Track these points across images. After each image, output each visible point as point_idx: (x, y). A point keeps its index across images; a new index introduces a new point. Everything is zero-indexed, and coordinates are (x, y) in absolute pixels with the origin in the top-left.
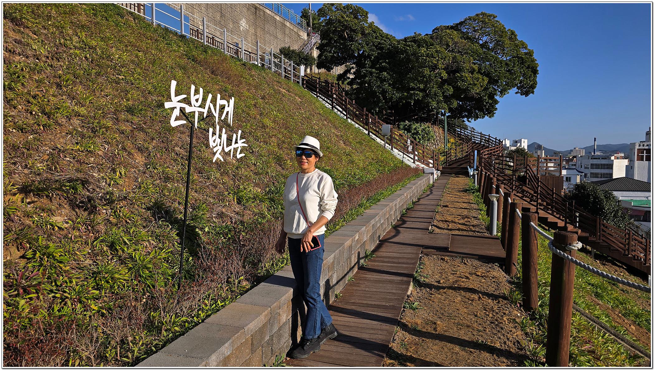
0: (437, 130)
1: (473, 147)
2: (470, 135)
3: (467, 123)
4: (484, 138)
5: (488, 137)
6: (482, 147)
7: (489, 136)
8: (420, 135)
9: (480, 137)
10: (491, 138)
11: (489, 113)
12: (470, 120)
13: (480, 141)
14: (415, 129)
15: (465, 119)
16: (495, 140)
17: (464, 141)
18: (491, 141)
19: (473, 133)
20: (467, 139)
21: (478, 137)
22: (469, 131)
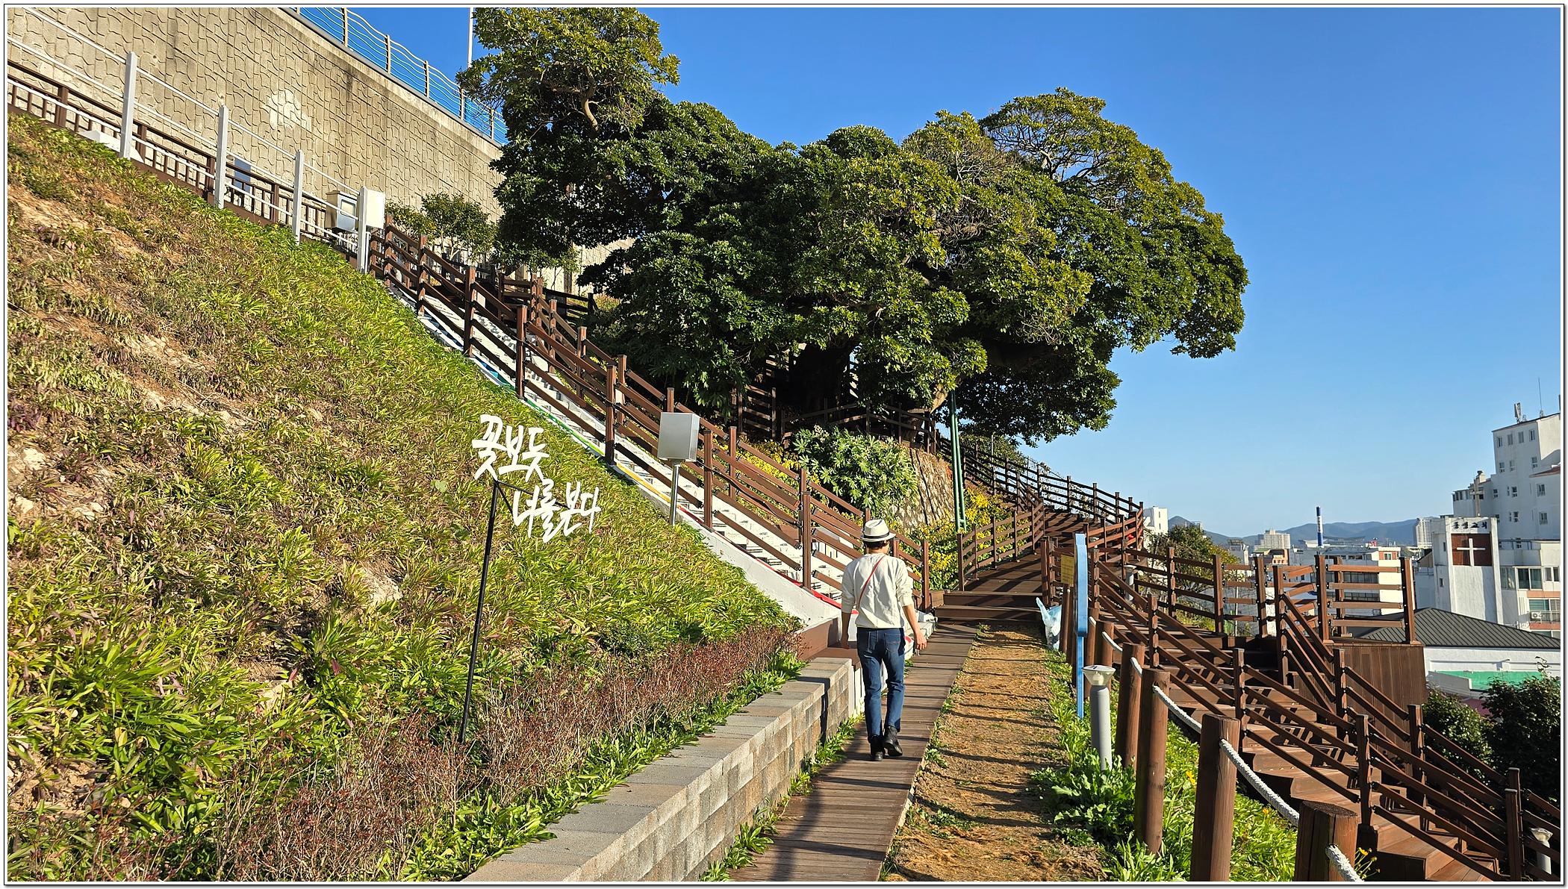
0: (928, 464)
1: (1046, 523)
2: (1035, 485)
3: (1023, 449)
4: (1079, 497)
5: (1091, 492)
6: (1076, 523)
7: (1095, 489)
8: (863, 475)
9: (1065, 492)
10: (1099, 495)
11: (1092, 416)
12: (1033, 438)
13: (1067, 504)
14: (847, 454)
15: (1019, 437)
16: (1113, 501)
17: (1017, 504)
18: (1102, 506)
19: (1043, 479)
20: (1028, 500)
21: (1061, 492)
22: (1031, 475)
